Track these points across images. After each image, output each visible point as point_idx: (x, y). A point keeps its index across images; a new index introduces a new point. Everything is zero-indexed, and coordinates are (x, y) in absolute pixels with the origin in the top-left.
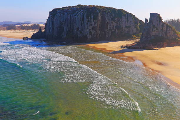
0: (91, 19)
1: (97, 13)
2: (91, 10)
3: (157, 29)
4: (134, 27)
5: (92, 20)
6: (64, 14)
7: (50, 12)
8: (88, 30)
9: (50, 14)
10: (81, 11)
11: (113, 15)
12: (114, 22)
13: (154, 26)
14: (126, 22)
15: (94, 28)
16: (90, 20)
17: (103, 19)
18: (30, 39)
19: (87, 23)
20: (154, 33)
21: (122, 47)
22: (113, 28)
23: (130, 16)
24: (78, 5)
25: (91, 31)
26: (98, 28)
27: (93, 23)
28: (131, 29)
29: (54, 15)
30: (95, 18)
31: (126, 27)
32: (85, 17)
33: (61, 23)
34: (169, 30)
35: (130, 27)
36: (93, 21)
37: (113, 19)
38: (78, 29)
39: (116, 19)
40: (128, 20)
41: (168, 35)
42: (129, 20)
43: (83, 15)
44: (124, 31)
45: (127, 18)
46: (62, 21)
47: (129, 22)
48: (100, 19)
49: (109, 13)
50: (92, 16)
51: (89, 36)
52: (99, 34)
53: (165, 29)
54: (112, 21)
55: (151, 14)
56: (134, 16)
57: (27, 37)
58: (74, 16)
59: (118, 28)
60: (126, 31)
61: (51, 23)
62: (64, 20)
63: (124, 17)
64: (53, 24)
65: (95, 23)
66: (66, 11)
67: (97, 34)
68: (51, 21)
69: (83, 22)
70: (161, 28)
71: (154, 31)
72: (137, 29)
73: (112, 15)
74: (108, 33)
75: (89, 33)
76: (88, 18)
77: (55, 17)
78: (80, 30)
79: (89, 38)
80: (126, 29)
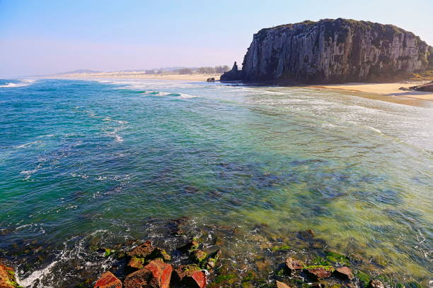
0: (333, 41)
1: (346, 31)
2: (333, 24)
4: (416, 58)
5: (335, 43)
6: (280, 36)
7: (254, 35)
8: (326, 61)
9: (254, 38)
10: (315, 27)
11: (376, 34)
12: (377, 48)
14: (402, 50)
15: (337, 59)
16: (330, 42)
17: (357, 40)
18: (217, 81)
19: (326, 49)
22: (374, 59)
23: (410, 37)
24: (306, 22)
25: (333, 63)
26: (345, 59)
27: (336, 49)
28: (410, 63)
29: (262, 39)
30: (342, 39)
31: (401, 58)
32: (322, 37)
33: (273, 51)
35: (408, 58)
36: (337, 45)
37: (375, 43)
38: (306, 61)
39: (381, 42)
40: (405, 45)
42: (407, 44)
43: (318, 37)
44: (395, 65)
45: (402, 40)
46: (276, 48)
47: (407, 49)
48: (351, 41)
49: (368, 30)
50: (336, 37)
51: (328, 72)
52: (346, 70)
54: (373, 46)
56: (418, 38)
57: (213, 79)
58: (300, 37)
59: (385, 59)
60: (399, 66)
61: (256, 52)
62: (281, 47)
63: (398, 39)
64: (259, 54)
65: (340, 49)
66: (284, 31)
67: (343, 70)
68: (256, 48)
69: (318, 47)
72: (424, 63)
73: (373, 35)
74: (364, 68)
75: (327, 66)
76: (327, 39)
77: (265, 41)
78: (310, 61)
79: (327, 75)
80: (400, 62)
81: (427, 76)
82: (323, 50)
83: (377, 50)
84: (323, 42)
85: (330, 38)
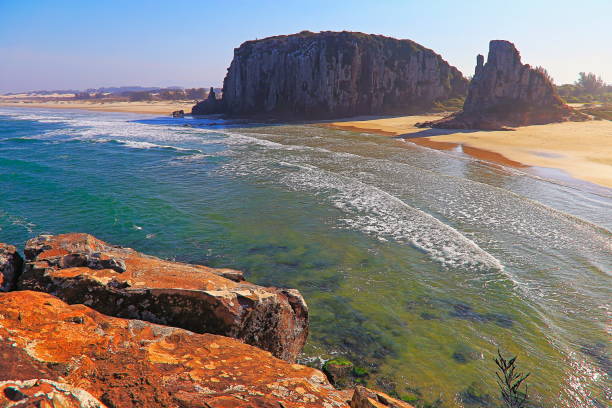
0: (337, 62)
1: (353, 48)
2: (337, 40)
3: (506, 82)
4: (438, 83)
5: (340, 65)
6: (270, 53)
7: (236, 50)
8: (330, 90)
9: (236, 55)
10: (314, 42)
11: (390, 52)
12: (392, 70)
13: (499, 73)
14: (421, 72)
15: (344, 85)
16: (334, 64)
17: (366, 61)
18: (188, 115)
19: (328, 73)
20: (499, 92)
21: (418, 125)
22: (389, 84)
24: (303, 33)
25: (338, 91)
26: (353, 86)
27: (341, 72)
28: (431, 89)
29: (246, 57)
30: (348, 60)
31: (420, 83)
32: (322, 57)
33: (262, 74)
34: (536, 82)
35: (428, 83)
36: (343, 67)
37: (389, 64)
38: (305, 88)
39: (396, 63)
40: (424, 67)
41: (535, 96)
42: (427, 65)
43: (318, 54)
44: (413, 92)
45: (421, 60)
46: (265, 70)
47: (426, 71)
48: (359, 61)
49: (380, 47)
50: (341, 56)
51: (332, 104)
52: (354, 100)
53: (526, 80)
54: (387, 69)
55: (492, 43)
57: (181, 112)
58: (295, 56)
59: (400, 84)
60: (419, 94)
61: (238, 75)
62: (271, 68)
63: (416, 59)
64: (243, 78)
65: (347, 72)
66: (275, 45)
67: (351, 100)
68: (239, 70)
69: (319, 70)
70: (518, 80)
71: (501, 85)
72: (446, 88)
73: (386, 54)
74: (377, 97)
75: (331, 96)
76: (329, 59)
77: (250, 60)
78: (309, 88)
79: (331, 108)
80: (419, 88)
81: (450, 105)
82: (325, 73)
83: (391, 73)
84: (324, 63)
85: (334, 58)
